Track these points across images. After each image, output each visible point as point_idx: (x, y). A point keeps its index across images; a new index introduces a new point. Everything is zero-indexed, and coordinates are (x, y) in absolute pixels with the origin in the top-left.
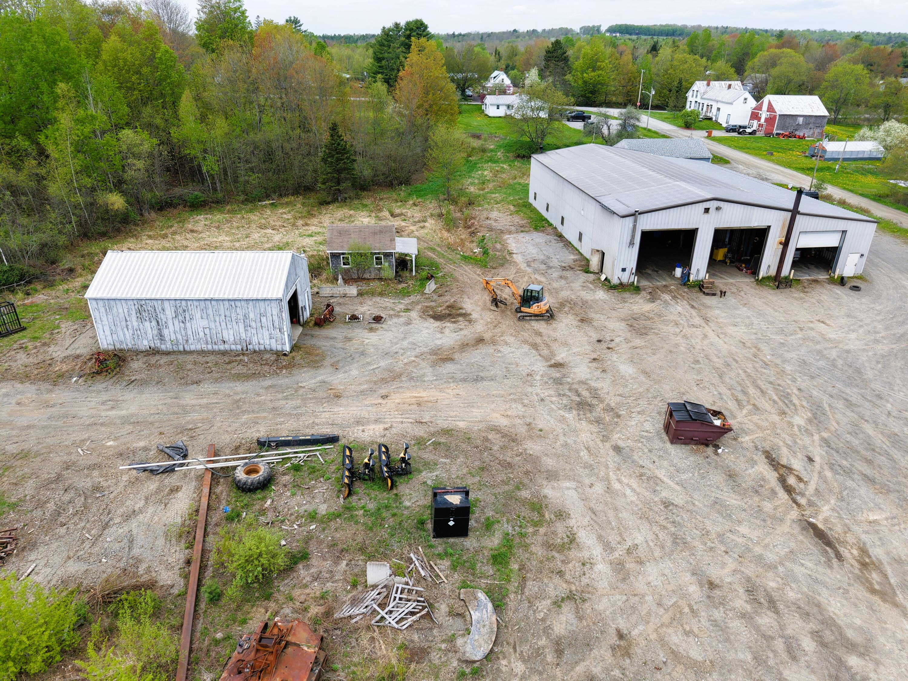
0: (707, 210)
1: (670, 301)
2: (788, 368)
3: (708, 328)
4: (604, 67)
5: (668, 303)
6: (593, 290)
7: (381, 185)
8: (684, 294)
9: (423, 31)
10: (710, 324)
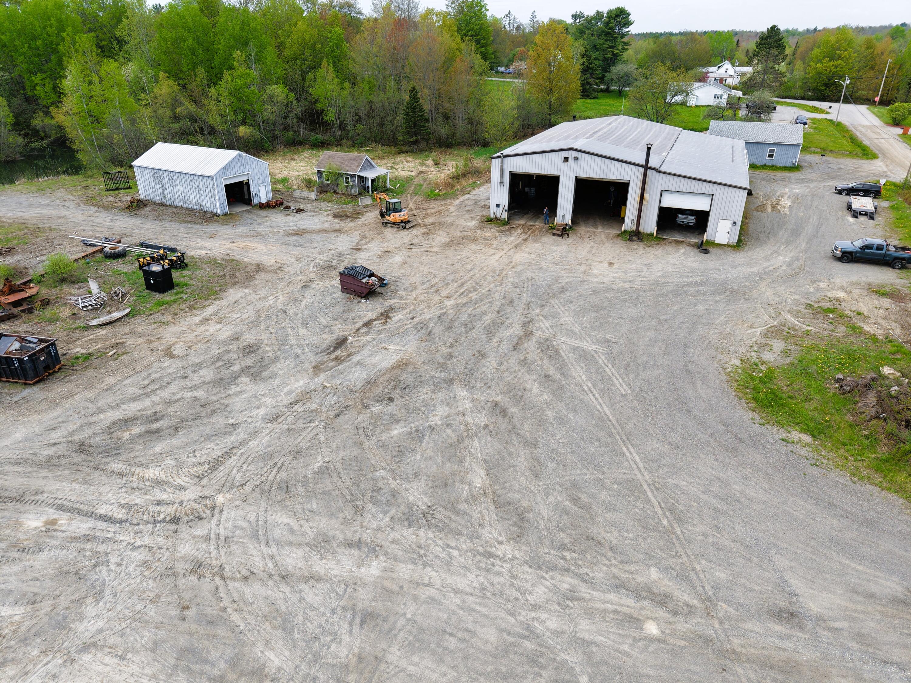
0: (566, 159)
1: (516, 234)
2: (511, 280)
3: (505, 252)
4: (845, 56)
5: (510, 235)
6: (473, 220)
7: (464, 145)
8: (537, 232)
9: (623, 18)
10: (514, 250)
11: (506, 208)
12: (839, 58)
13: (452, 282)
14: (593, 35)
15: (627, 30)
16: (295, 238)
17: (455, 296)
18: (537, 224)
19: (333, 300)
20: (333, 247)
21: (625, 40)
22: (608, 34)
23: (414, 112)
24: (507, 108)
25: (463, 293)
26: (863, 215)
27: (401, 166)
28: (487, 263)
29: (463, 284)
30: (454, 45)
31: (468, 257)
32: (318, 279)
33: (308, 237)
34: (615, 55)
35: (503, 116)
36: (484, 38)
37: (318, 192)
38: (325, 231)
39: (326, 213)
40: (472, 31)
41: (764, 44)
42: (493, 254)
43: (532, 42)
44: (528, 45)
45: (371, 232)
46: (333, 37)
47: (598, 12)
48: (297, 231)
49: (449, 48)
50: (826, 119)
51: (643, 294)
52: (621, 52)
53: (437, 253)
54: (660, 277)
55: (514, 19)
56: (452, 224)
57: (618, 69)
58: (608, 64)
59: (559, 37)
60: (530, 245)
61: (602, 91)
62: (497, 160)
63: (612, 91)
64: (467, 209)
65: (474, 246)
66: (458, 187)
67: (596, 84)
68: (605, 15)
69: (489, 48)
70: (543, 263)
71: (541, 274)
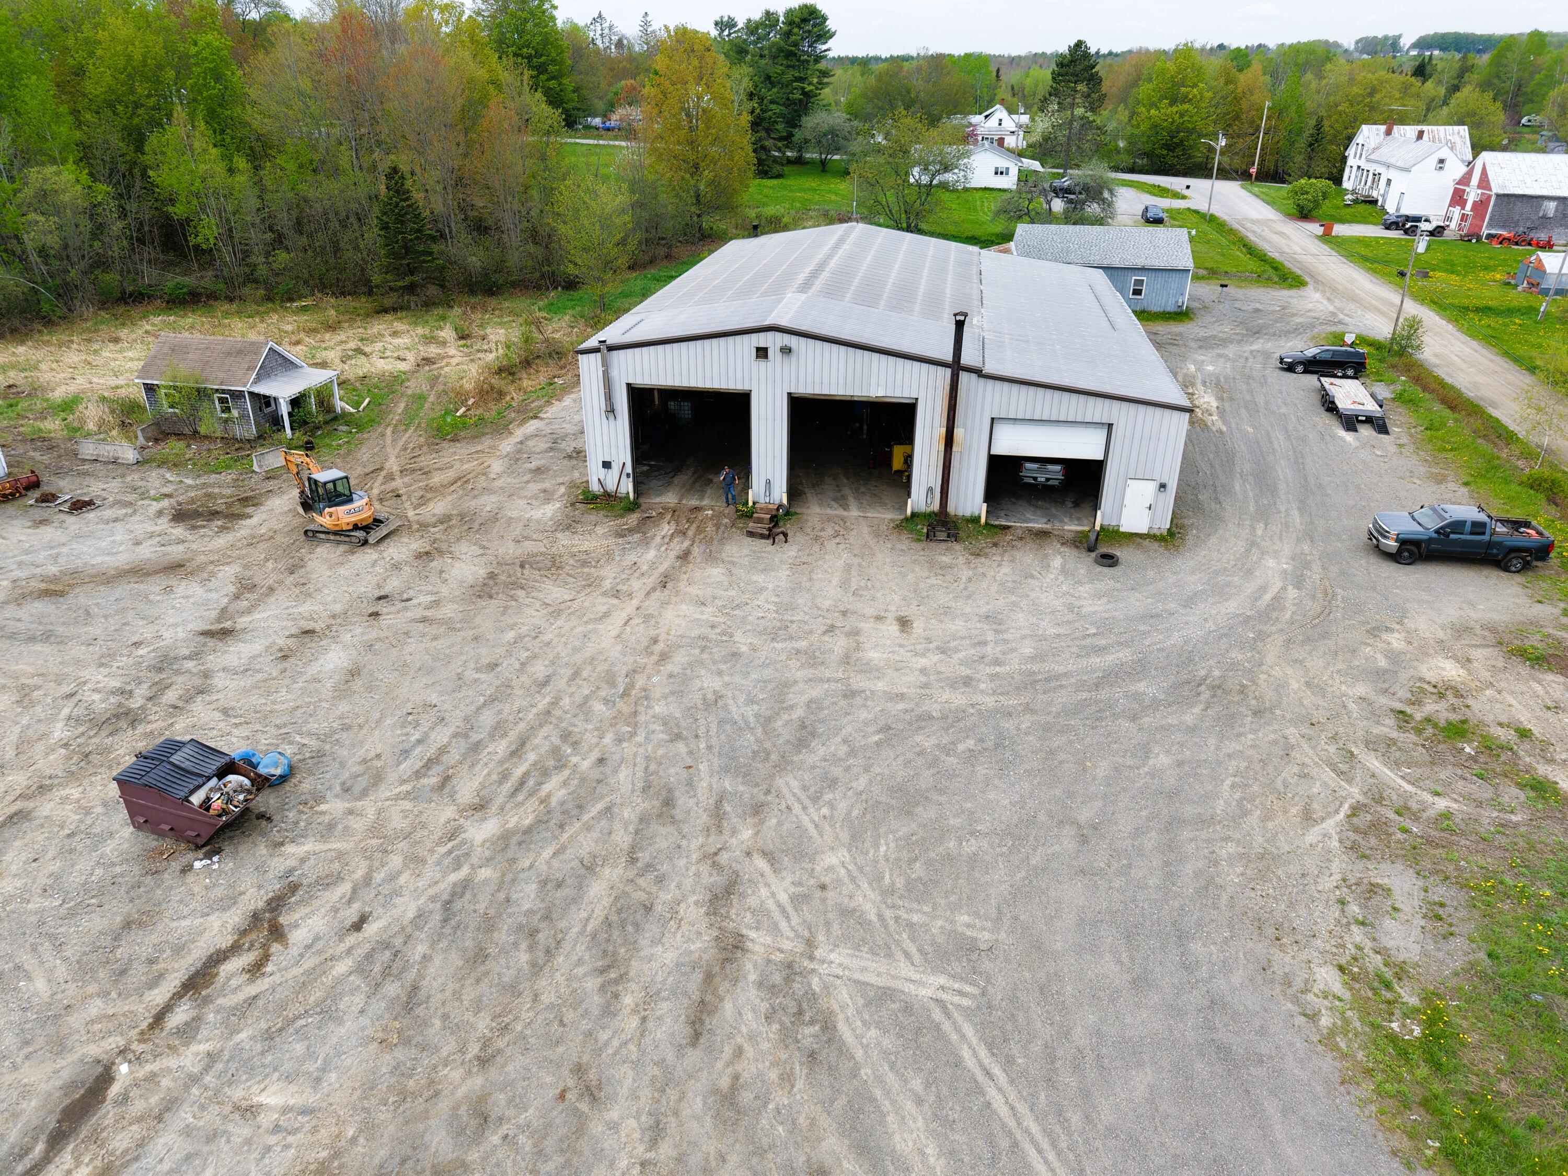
0: (762, 353)
1: (658, 539)
2: (658, 709)
3: (635, 602)
4: (1195, 96)
5: (646, 542)
6: (548, 500)
7: (526, 287)
8: (710, 528)
9: (814, 26)
10: (657, 594)
11: (629, 469)
12: (1185, 99)
13: (492, 737)
14: (762, 56)
15: (824, 47)
16: (38, 607)
17: (500, 800)
18: (706, 502)
19: (99, 872)
20: (147, 633)
21: (822, 65)
22: (790, 55)
23: (402, 222)
24: (608, 209)
25: (522, 783)
26: (1362, 422)
27: (379, 346)
28: (591, 648)
29: (523, 742)
30: (482, 74)
31: (538, 633)
32: (72, 776)
33: (82, 600)
34: (807, 95)
35: (602, 227)
36: (554, 61)
37: (148, 439)
38: (138, 572)
39: (156, 506)
40: (528, 47)
41: (1066, 74)
42: (606, 615)
43: (647, 70)
44: (642, 76)
45: (270, 565)
46: (205, 54)
47: (768, 13)
48: (55, 579)
49: (471, 81)
50: (1189, 209)
51: (1008, 725)
52: (817, 89)
53: (450, 626)
54: (1033, 659)
55: (610, 27)
56: (494, 518)
57: (814, 121)
58: (795, 111)
59: (702, 58)
60: (698, 574)
61: (790, 162)
62: (592, 356)
63: (808, 163)
64: (533, 465)
65: (554, 592)
66: (514, 396)
67: (779, 150)
68: (782, 19)
69: (565, 81)
70: (738, 636)
71: (737, 679)
